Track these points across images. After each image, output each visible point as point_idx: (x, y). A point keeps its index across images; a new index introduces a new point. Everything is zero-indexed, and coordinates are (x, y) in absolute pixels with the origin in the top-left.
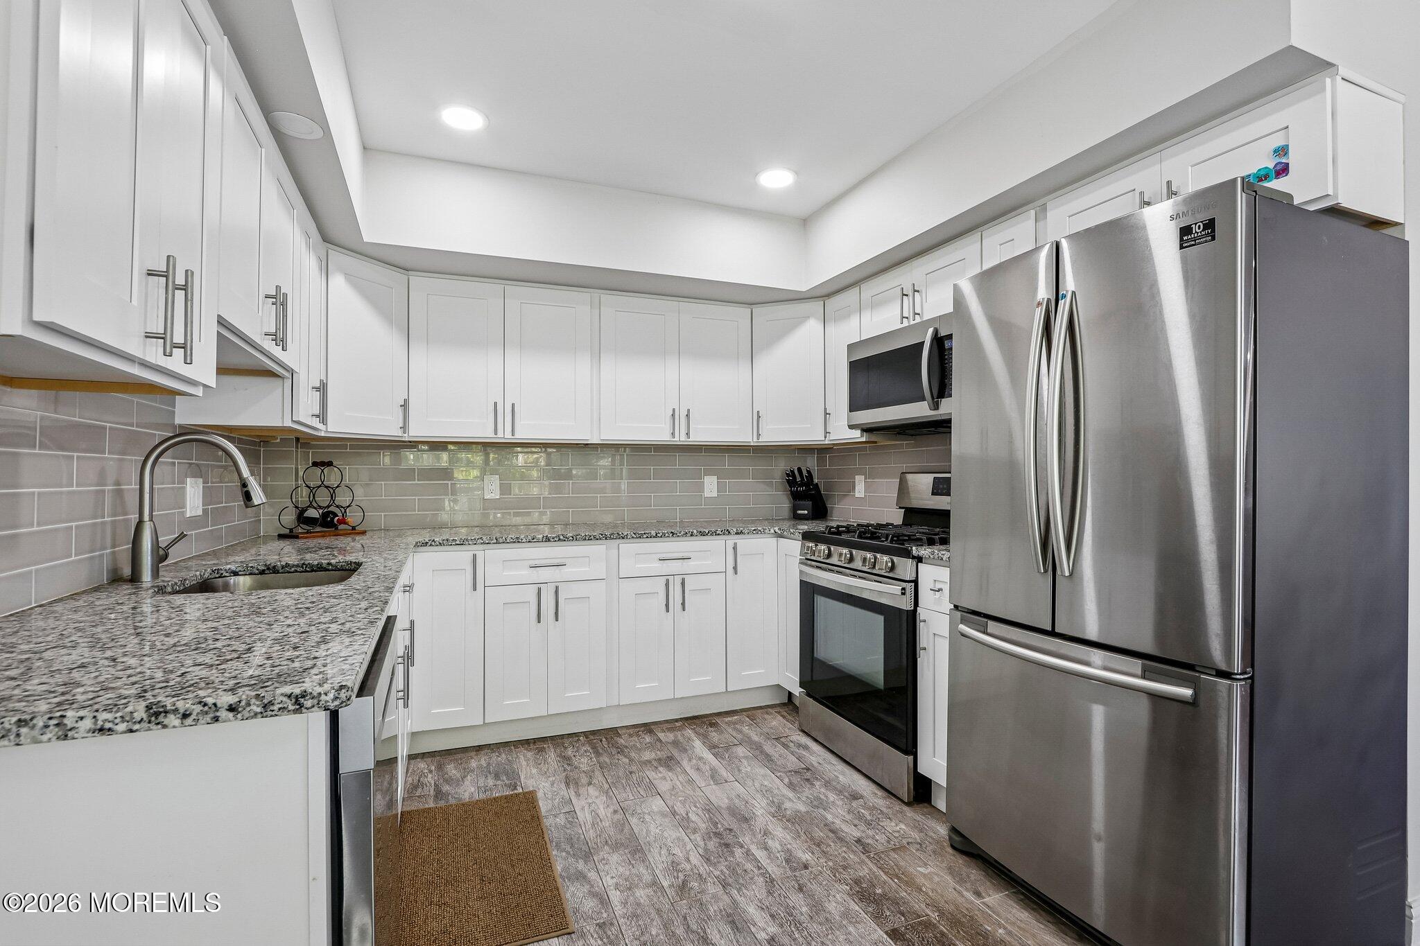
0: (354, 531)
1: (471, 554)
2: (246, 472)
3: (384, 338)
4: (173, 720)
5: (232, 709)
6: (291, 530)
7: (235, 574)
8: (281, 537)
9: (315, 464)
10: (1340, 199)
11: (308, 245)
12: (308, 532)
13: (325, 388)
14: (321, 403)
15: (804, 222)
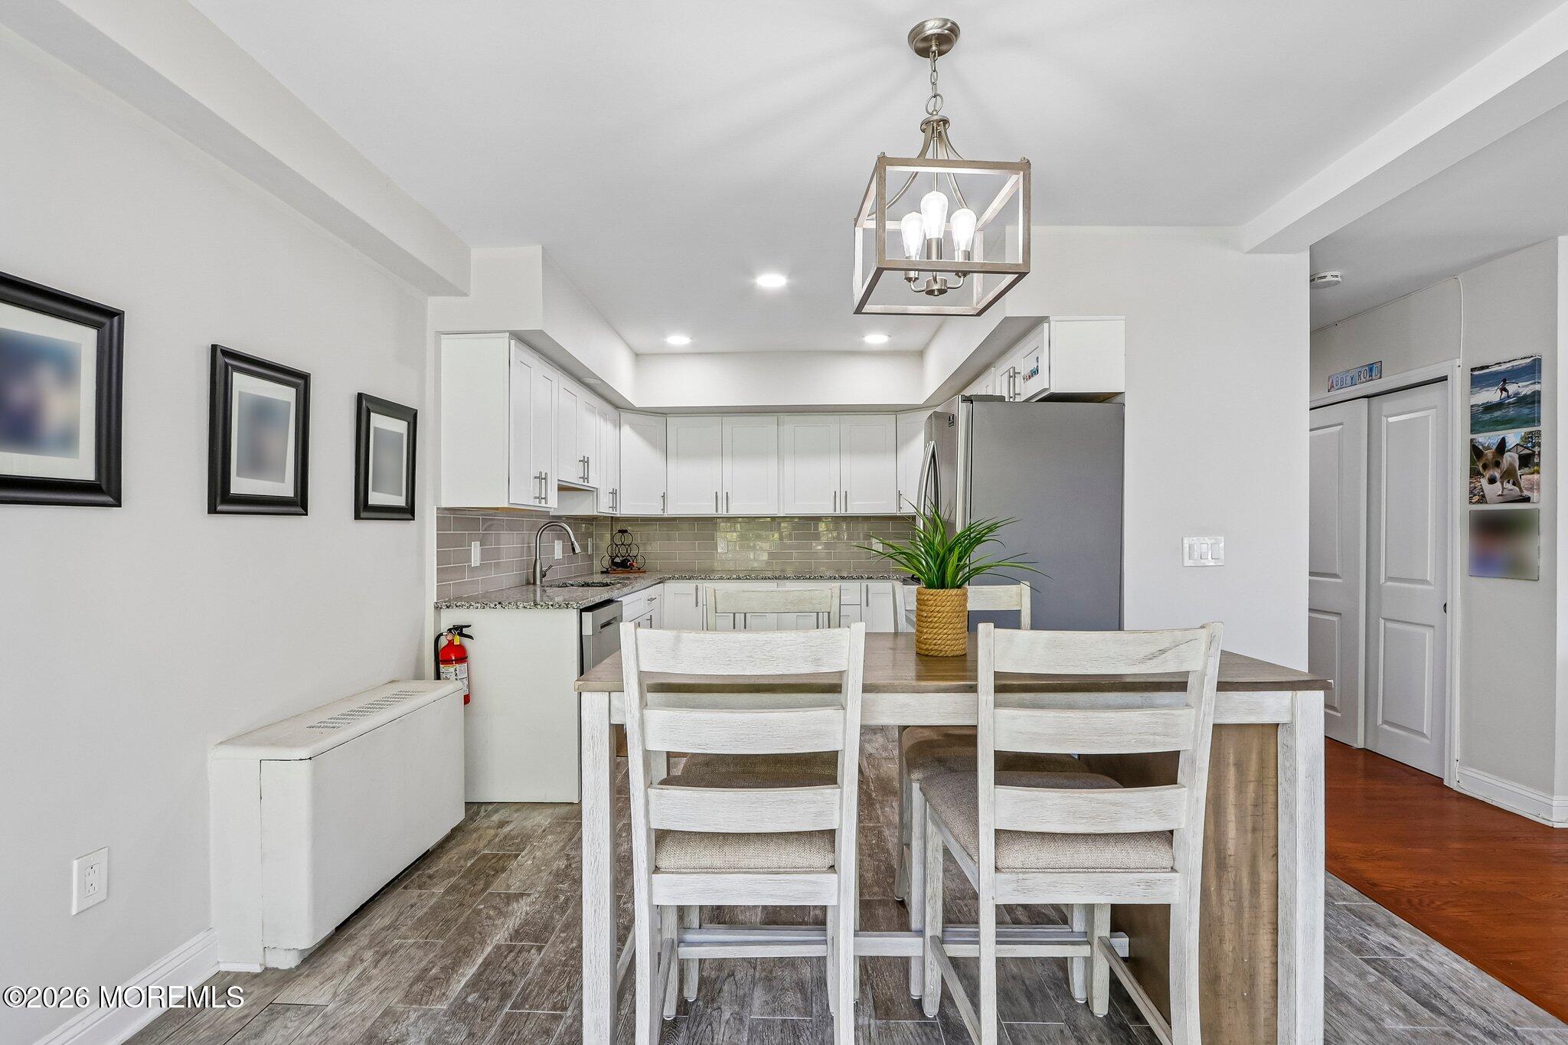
0: (639, 570)
1: (695, 585)
2: (573, 539)
3: (654, 459)
4: (539, 607)
5: (552, 605)
6: (607, 568)
7: (572, 585)
8: (602, 572)
9: (620, 531)
10: (1054, 390)
11: (606, 420)
12: (615, 570)
13: (618, 491)
14: (614, 500)
15: (920, 354)
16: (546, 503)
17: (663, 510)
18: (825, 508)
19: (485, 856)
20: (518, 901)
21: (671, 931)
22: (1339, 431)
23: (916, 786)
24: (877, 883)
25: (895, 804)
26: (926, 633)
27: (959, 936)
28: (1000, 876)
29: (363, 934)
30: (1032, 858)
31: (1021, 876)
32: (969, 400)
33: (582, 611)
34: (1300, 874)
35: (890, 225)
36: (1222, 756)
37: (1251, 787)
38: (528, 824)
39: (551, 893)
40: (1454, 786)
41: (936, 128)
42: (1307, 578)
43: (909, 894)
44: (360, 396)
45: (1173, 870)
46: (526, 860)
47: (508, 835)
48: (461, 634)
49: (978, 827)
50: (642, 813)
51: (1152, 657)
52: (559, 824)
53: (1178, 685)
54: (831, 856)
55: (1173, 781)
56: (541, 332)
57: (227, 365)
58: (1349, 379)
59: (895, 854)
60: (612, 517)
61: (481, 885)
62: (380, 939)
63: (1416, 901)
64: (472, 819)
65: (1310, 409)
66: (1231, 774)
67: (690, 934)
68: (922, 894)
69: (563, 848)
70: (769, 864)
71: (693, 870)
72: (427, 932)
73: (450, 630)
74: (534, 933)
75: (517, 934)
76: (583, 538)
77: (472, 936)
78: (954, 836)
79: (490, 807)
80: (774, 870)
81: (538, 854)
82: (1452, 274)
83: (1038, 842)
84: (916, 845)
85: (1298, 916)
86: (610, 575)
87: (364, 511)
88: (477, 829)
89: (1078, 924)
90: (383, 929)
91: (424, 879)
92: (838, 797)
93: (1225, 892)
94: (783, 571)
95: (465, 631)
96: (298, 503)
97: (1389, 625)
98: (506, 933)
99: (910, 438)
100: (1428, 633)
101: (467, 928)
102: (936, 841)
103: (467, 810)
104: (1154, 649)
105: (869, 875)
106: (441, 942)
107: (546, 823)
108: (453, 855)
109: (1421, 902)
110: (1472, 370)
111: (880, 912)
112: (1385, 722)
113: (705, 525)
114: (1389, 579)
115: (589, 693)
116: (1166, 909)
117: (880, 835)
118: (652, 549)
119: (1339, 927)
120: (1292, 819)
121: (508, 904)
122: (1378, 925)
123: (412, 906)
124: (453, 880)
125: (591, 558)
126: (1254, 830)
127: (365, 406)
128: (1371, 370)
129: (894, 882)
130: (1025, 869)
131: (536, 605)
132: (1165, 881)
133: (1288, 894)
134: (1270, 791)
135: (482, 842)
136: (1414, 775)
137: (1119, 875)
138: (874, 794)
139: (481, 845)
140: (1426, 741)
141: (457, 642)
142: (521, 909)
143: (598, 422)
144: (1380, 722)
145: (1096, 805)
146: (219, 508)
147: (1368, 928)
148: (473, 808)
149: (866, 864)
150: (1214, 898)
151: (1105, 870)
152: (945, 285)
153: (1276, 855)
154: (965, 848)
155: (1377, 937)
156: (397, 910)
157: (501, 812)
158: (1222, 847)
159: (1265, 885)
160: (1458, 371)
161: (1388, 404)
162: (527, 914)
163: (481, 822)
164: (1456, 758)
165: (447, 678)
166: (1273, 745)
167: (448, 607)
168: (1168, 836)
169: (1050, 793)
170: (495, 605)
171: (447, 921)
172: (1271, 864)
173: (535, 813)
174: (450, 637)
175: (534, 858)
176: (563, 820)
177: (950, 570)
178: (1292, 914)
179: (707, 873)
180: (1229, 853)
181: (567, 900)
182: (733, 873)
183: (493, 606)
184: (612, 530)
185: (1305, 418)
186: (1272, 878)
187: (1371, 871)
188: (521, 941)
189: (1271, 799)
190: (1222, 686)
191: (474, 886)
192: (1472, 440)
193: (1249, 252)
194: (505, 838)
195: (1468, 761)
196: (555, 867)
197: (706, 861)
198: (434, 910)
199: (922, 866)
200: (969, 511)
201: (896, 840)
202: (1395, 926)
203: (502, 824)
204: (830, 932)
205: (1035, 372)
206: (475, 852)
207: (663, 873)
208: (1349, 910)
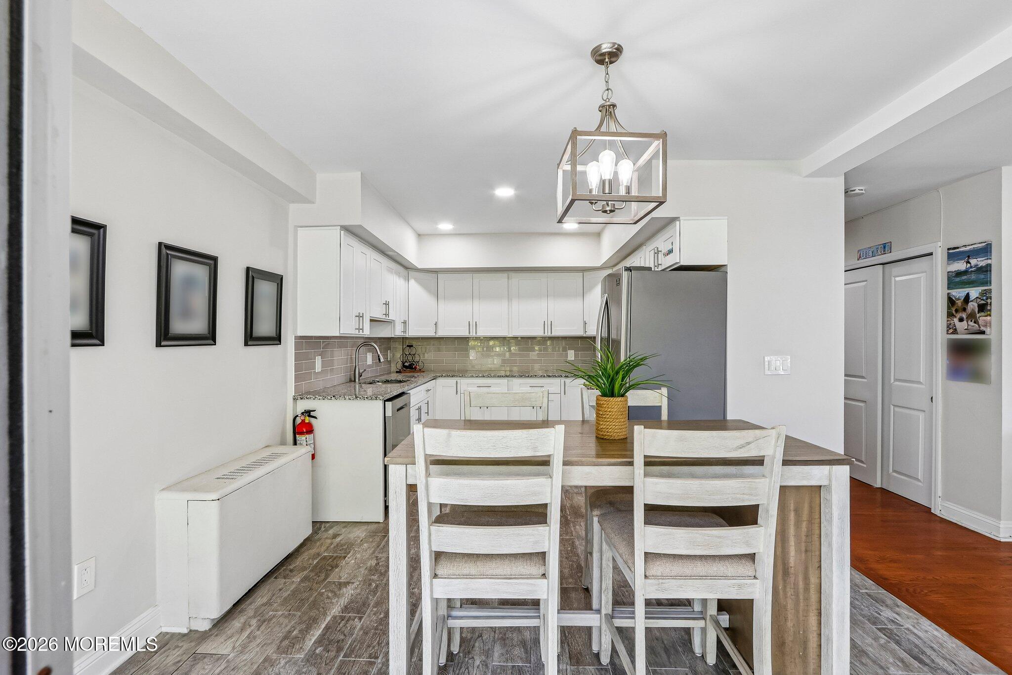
0: (420, 371)
1: (455, 381)
2: (379, 353)
3: (429, 299)
4: (358, 399)
5: (367, 398)
6: (400, 370)
7: (378, 382)
8: (397, 372)
9: (408, 346)
10: (683, 263)
11: (399, 276)
12: (405, 371)
13: (407, 321)
14: (405, 327)
15: (598, 235)
16: (363, 332)
17: (436, 332)
18: (538, 332)
19: (325, 558)
20: (346, 587)
21: (443, 611)
22: (864, 286)
23: (596, 519)
24: (571, 576)
25: (583, 524)
26: (602, 424)
27: (622, 613)
28: (648, 581)
29: (250, 609)
30: (668, 570)
31: (661, 581)
32: (629, 269)
33: (385, 401)
34: (835, 580)
35: (580, 168)
36: (786, 505)
37: (804, 525)
38: (352, 536)
39: (367, 582)
40: (937, 513)
41: (608, 110)
42: (843, 378)
43: (591, 583)
44: (248, 269)
45: (755, 578)
46: (351, 560)
47: (340, 543)
48: (310, 416)
49: (634, 549)
50: (427, 541)
51: (742, 447)
52: (371, 536)
53: (759, 462)
54: (543, 568)
55: (755, 522)
56: (360, 226)
57: (167, 254)
58: (871, 252)
59: (582, 557)
60: (403, 338)
61: (323, 576)
62: (260, 612)
63: (911, 590)
64: (316, 533)
65: (845, 271)
66: (792, 516)
67: (455, 611)
68: (600, 587)
69: (374, 552)
70: (505, 573)
71: (458, 576)
72: (290, 607)
73: (302, 413)
74: (357, 608)
75: (346, 609)
76: (385, 351)
77: (318, 610)
78: (619, 554)
79: (328, 525)
80: (507, 576)
81: (358, 556)
82: (936, 188)
83: (671, 560)
84: (596, 556)
85: (834, 606)
86: (403, 374)
87: (250, 341)
88: (320, 539)
89: (697, 607)
90: (262, 605)
91: (288, 572)
92: (547, 532)
93: (788, 589)
94: (511, 371)
95: (312, 414)
96: (209, 337)
97: (897, 409)
98: (339, 608)
99: (591, 288)
100: (921, 416)
101: (314, 605)
102: (608, 554)
103: (313, 527)
104: (742, 442)
105: (566, 571)
106: (299, 614)
107: (363, 535)
108: (305, 556)
109: (915, 591)
110: (948, 249)
111: (573, 595)
112: (894, 471)
113: (461, 342)
114: (896, 380)
115: (394, 465)
116: (751, 601)
117: (573, 545)
118: (427, 356)
119: (862, 607)
120: (830, 545)
121: (340, 589)
122: (887, 606)
123: (280, 590)
124: (305, 573)
125: (390, 362)
126: (806, 551)
127: (252, 276)
128: (885, 247)
129: (582, 575)
130: (663, 577)
131: (356, 397)
132: (751, 584)
133: (827, 591)
134: (816, 526)
135: (323, 548)
136: (912, 506)
137: (722, 581)
138: (569, 517)
139: (322, 550)
140: (920, 484)
141: (307, 421)
142: (349, 592)
143: (395, 278)
144: (891, 471)
145: (707, 538)
146: (163, 343)
147: (881, 608)
148: (317, 525)
149: (564, 563)
150: (781, 592)
151: (713, 578)
152: (614, 207)
153: (820, 567)
154: (626, 562)
155: (887, 613)
156: (270, 593)
157: (334, 528)
158: (786, 562)
159: (813, 586)
160: (940, 250)
161: (895, 269)
162: (352, 595)
163: (322, 535)
164: (939, 495)
165: (301, 444)
166: (818, 499)
167: (301, 399)
168: (752, 557)
169: (679, 530)
170: (331, 398)
171: (303, 600)
172: (817, 572)
173: (355, 529)
174: (303, 418)
175: (356, 558)
176: (373, 534)
177: (617, 386)
178: (830, 604)
179: (467, 578)
180: (791, 566)
181: (377, 586)
182: (482, 578)
183: (329, 398)
184: (403, 345)
185: (841, 276)
186: (817, 581)
187: (883, 570)
188: (349, 613)
189: (817, 532)
190: (785, 463)
191: (319, 576)
192: (948, 294)
193: (807, 176)
194: (337, 545)
195: (946, 497)
196: (369, 564)
197: (466, 571)
198: (294, 592)
199: (599, 569)
200: (629, 347)
201: (583, 548)
202: (898, 606)
203: (335, 536)
204: (542, 611)
205: (670, 252)
206: (318, 554)
207: (439, 578)
208: (869, 595)
